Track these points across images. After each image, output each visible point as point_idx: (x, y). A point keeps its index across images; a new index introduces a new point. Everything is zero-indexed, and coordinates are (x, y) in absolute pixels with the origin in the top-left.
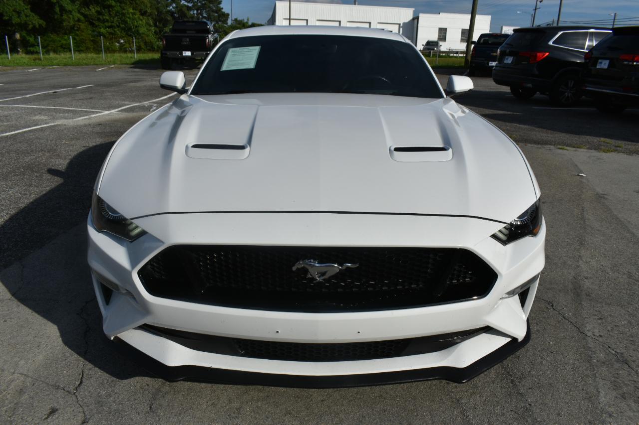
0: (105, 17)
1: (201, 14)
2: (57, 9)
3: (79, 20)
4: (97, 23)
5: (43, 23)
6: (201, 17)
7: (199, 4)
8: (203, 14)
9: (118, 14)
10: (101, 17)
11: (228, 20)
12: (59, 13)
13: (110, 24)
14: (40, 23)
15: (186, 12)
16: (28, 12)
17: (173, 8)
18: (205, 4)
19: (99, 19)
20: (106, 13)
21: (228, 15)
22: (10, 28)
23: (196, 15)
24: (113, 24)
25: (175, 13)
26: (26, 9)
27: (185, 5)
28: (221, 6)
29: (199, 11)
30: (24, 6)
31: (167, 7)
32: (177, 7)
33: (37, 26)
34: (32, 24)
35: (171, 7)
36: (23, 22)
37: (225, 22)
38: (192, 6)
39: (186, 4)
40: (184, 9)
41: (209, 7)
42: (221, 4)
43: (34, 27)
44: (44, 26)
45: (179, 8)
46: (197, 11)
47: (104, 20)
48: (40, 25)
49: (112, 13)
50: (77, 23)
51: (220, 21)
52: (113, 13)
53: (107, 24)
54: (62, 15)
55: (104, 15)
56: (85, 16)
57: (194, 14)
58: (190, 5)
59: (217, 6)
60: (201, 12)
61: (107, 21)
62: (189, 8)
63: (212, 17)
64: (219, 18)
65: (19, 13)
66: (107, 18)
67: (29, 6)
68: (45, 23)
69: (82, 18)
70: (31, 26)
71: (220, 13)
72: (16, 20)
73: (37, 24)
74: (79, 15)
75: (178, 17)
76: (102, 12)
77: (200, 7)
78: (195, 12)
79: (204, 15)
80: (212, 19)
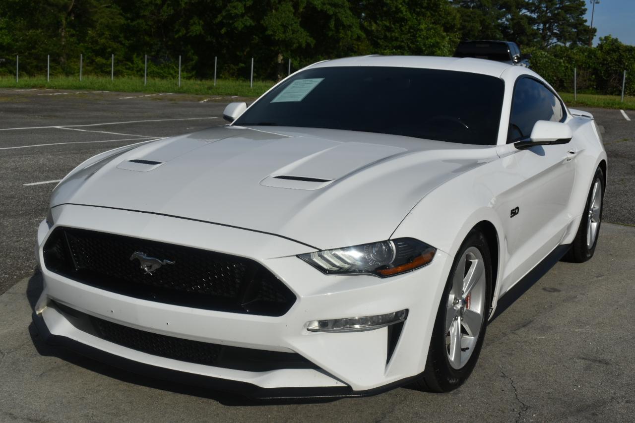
0: (393, 34)
1: (550, 29)
2: (332, 24)
3: (359, 38)
4: (381, 42)
5: (312, 41)
6: (549, 34)
7: (549, 15)
8: (553, 29)
9: (412, 30)
10: (388, 34)
11: (592, 38)
12: (333, 29)
13: (398, 43)
14: (308, 41)
15: (526, 26)
16: (297, 26)
17: (507, 20)
18: (558, 14)
19: (385, 38)
20: (397, 29)
21: (594, 31)
22: (272, 48)
23: (541, 32)
24: (403, 44)
25: (509, 28)
26: (295, 23)
27: (526, 16)
28: (585, 17)
29: (547, 25)
30: (293, 19)
31: (498, 19)
32: (512, 19)
33: (304, 45)
34: (299, 42)
35: (504, 20)
36: (287, 39)
37: (588, 42)
38: (538, 16)
39: (528, 14)
40: (524, 22)
41: (564, 19)
42: (584, 14)
43: (300, 46)
44: (312, 45)
45: (515, 21)
46: (545, 25)
47: (391, 37)
48: (308, 45)
49: (403, 29)
50: (355, 42)
51: (580, 40)
52: (406, 29)
53: (395, 44)
54: (337, 31)
55: (393, 31)
56: (368, 33)
57: (538, 29)
58: (535, 16)
59: (578, 17)
60: (549, 26)
61: (396, 39)
62: (531, 21)
63: (567, 34)
64: (578, 35)
65: (285, 27)
66: (397, 35)
67: (300, 19)
68: (314, 42)
69: (363, 35)
70: (295, 46)
71: (581, 28)
72: (280, 36)
73: (304, 42)
74: (360, 32)
75: (513, 34)
76: (392, 28)
77: (550, 18)
78: (541, 26)
79: (555, 31)
80: (567, 37)
